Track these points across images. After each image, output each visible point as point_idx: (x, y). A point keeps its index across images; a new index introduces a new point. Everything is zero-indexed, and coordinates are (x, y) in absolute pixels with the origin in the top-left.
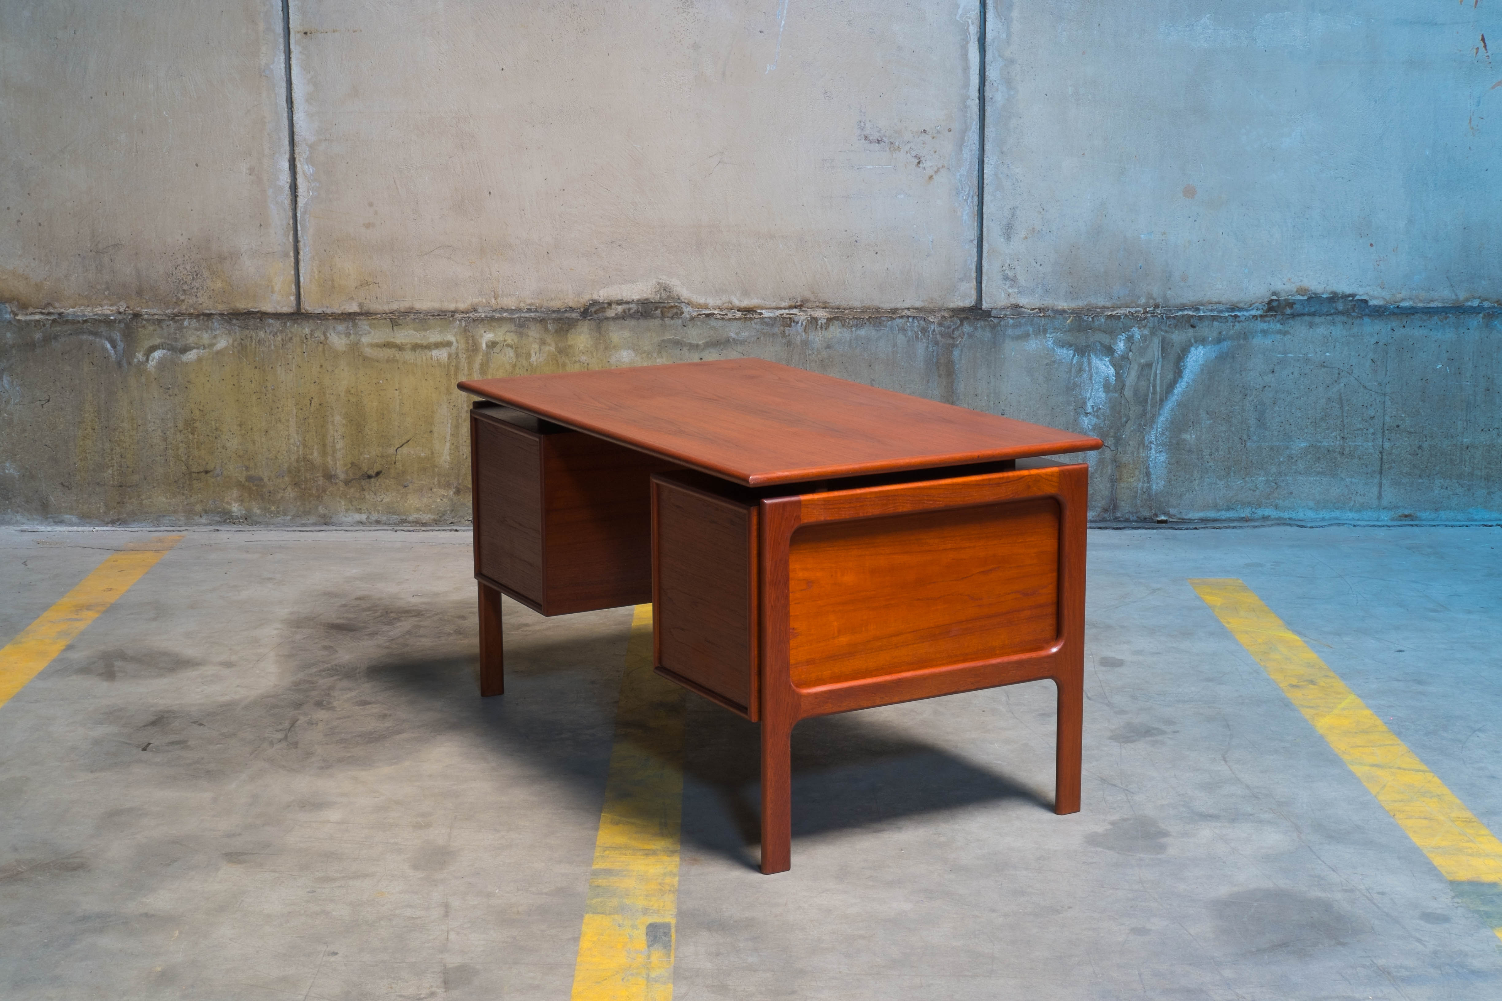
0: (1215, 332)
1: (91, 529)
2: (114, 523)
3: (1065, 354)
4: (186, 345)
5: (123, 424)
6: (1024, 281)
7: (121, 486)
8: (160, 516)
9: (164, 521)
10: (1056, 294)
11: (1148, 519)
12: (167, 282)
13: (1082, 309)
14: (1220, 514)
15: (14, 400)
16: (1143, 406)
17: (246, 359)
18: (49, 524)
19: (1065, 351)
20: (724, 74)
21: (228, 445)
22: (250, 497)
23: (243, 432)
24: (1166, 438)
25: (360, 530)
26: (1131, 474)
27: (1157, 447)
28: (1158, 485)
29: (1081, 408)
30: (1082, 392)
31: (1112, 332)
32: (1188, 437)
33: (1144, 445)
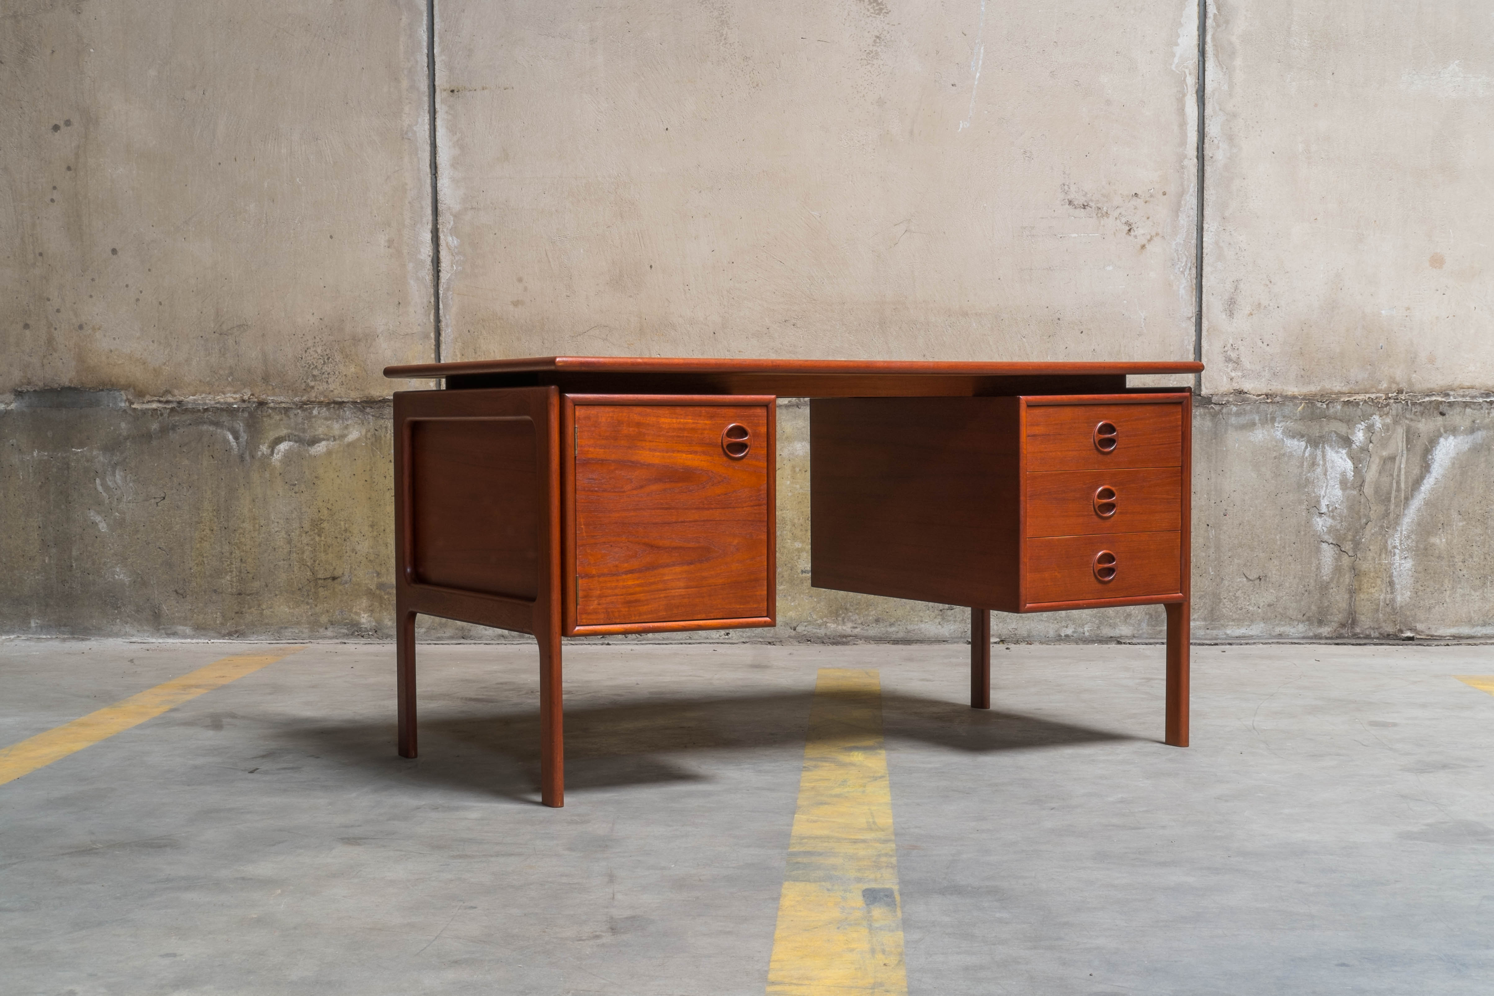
0: (1467, 420)
1: (207, 641)
2: (231, 635)
3: (1297, 446)
4: (314, 437)
5: (244, 524)
6: (1248, 363)
7: (240, 594)
8: (282, 628)
9: (286, 634)
10: (1285, 378)
11: (1392, 636)
12: (296, 366)
13: (1315, 395)
14: (1475, 629)
15: (127, 498)
16: (1386, 505)
17: (380, 452)
18: (160, 637)
19: (1295, 442)
20: (911, 132)
21: (358, 548)
22: (381, 606)
23: (375, 533)
24: (1412, 542)
25: (501, 644)
26: (1372, 583)
27: (1402, 552)
28: (1403, 596)
29: (1315, 508)
30: (1315, 490)
31: (1349, 421)
32: (1438, 541)
33: (1386, 550)
